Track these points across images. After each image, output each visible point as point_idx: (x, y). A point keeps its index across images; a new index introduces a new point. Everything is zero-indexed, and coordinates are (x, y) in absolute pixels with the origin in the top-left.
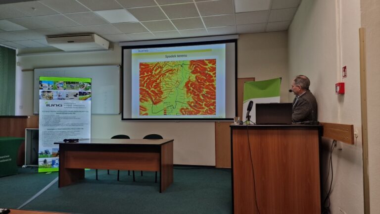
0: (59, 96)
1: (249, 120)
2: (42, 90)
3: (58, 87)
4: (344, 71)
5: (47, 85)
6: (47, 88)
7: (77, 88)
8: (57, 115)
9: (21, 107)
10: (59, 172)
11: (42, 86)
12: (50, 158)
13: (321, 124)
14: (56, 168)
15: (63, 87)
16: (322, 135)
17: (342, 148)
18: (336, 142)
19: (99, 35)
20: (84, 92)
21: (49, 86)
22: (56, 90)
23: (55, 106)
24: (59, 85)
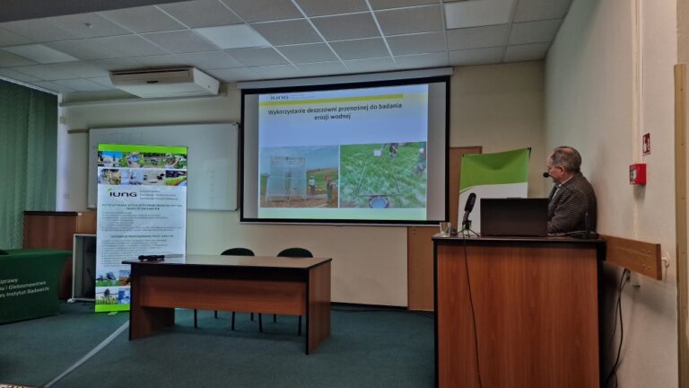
0: (132, 178)
1: (467, 228)
2: (102, 168)
3: (130, 162)
4: (646, 142)
5: (112, 160)
6: (112, 165)
7: (163, 164)
8: (128, 211)
9: (67, 196)
10: (131, 311)
11: (102, 160)
12: (115, 287)
13: (603, 237)
14: (125, 305)
15: (138, 162)
16: (605, 259)
17: (641, 284)
18: (629, 272)
19: (201, 70)
20: (174, 172)
21: (114, 160)
22: (125, 168)
23: (125, 195)
24: (132, 159)
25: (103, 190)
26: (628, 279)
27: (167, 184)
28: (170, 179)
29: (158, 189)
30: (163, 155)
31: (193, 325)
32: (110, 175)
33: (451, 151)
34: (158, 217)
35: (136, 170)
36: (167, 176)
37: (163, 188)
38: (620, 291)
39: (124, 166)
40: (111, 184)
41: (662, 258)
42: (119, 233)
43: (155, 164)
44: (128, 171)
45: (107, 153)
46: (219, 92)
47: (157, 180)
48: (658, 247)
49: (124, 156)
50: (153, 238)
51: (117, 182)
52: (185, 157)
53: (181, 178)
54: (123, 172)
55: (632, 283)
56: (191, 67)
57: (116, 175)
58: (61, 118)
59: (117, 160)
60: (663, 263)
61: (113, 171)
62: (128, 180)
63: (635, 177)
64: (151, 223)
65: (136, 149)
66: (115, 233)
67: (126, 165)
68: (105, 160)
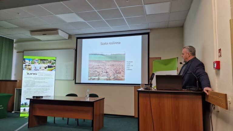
0: (35, 68)
2: (25, 64)
3: (35, 62)
4: (220, 52)
5: (28, 61)
6: (28, 63)
7: (47, 63)
8: (34, 80)
9: (15, 75)
11: (25, 61)
15: (38, 62)
17: (219, 110)
18: (215, 105)
19: (61, 30)
20: (51, 66)
21: (29, 62)
22: (33, 65)
23: (33, 74)
24: (36, 62)
25: (25, 72)
26: (214, 108)
27: (48, 70)
28: (49, 69)
29: (45, 72)
30: (47, 60)
31: (53, 122)
32: (28, 67)
33: (150, 59)
34: (44, 82)
35: (37, 65)
36: (48, 68)
37: (47, 71)
38: (211, 113)
39: (33, 64)
40: (28, 70)
41: (228, 100)
42: (30, 88)
43: (44, 63)
44: (34, 66)
45: (27, 59)
46: (69, 38)
47: (44, 69)
48: (226, 95)
49: (33, 60)
50: (42, 90)
51: (30, 69)
52: (55, 61)
53: (53, 68)
54: (32, 66)
55: (216, 110)
56: (58, 29)
57: (30, 67)
58: (15, 47)
59: (30, 61)
60: (228, 102)
61: (29, 65)
62: (34, 69)
63: (215, 66)
64: (42, 84)
65: (37, 58)
66: (28, 88)
67: (33, 63)
68: (26, 61)
